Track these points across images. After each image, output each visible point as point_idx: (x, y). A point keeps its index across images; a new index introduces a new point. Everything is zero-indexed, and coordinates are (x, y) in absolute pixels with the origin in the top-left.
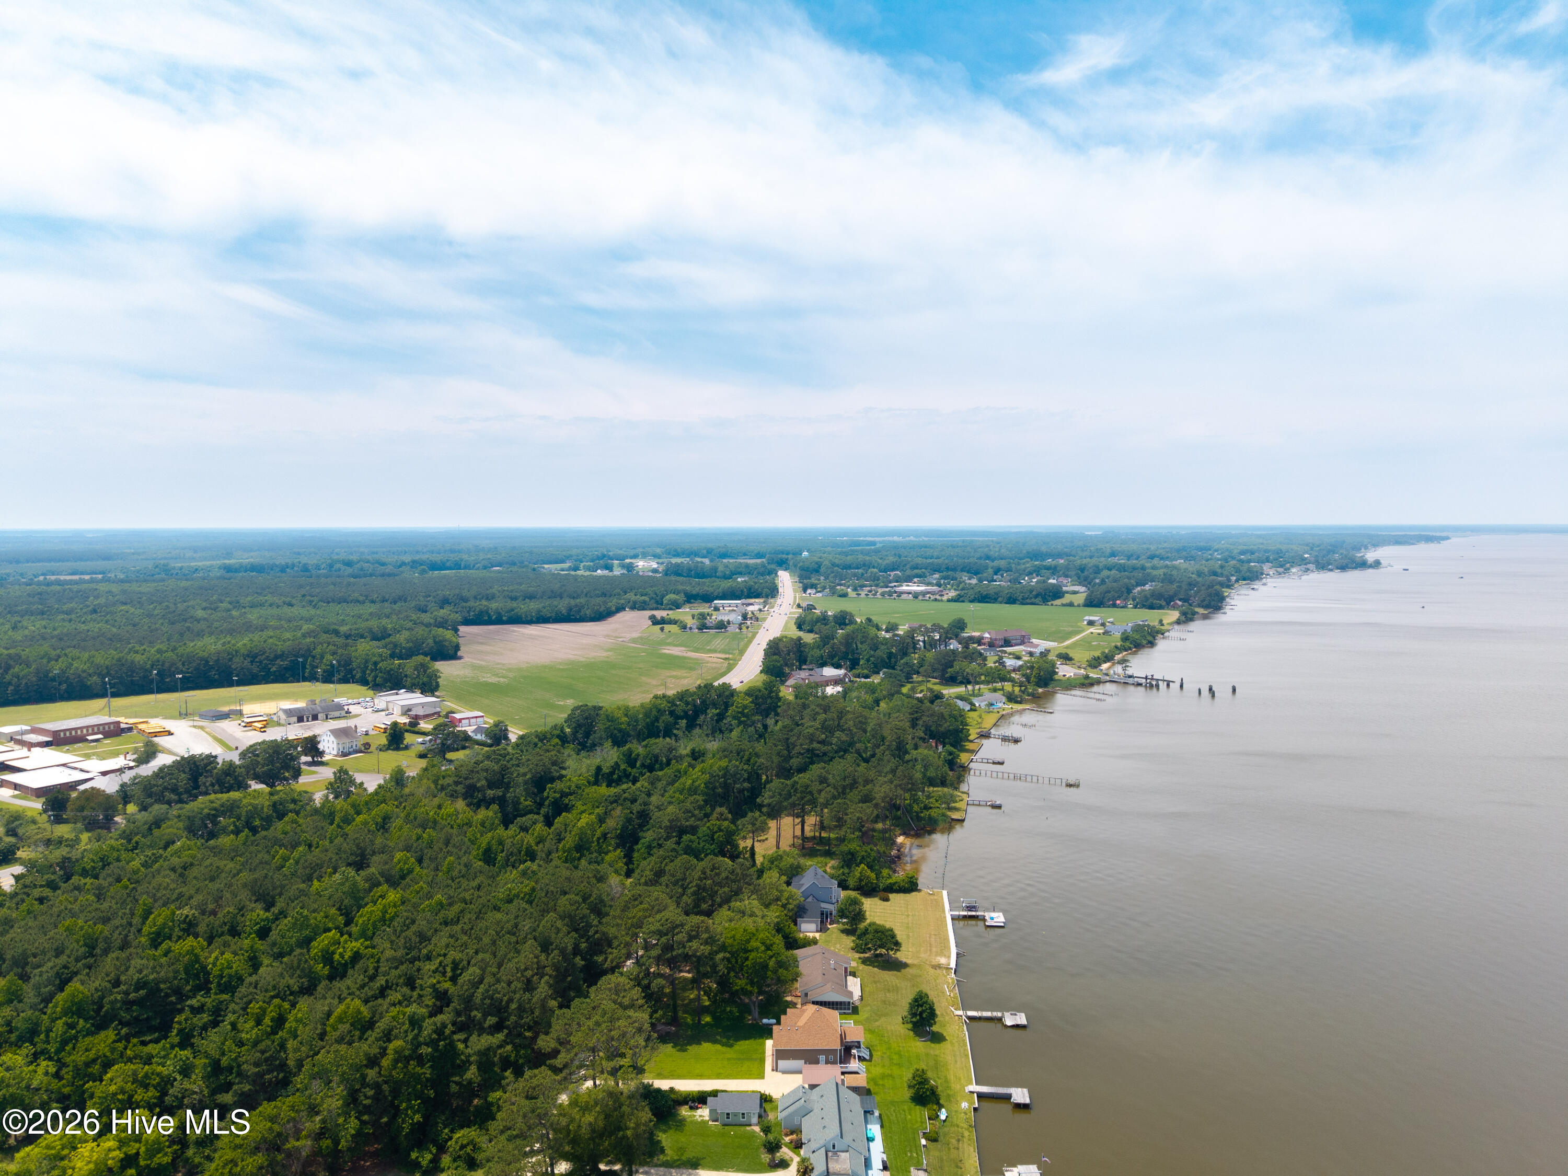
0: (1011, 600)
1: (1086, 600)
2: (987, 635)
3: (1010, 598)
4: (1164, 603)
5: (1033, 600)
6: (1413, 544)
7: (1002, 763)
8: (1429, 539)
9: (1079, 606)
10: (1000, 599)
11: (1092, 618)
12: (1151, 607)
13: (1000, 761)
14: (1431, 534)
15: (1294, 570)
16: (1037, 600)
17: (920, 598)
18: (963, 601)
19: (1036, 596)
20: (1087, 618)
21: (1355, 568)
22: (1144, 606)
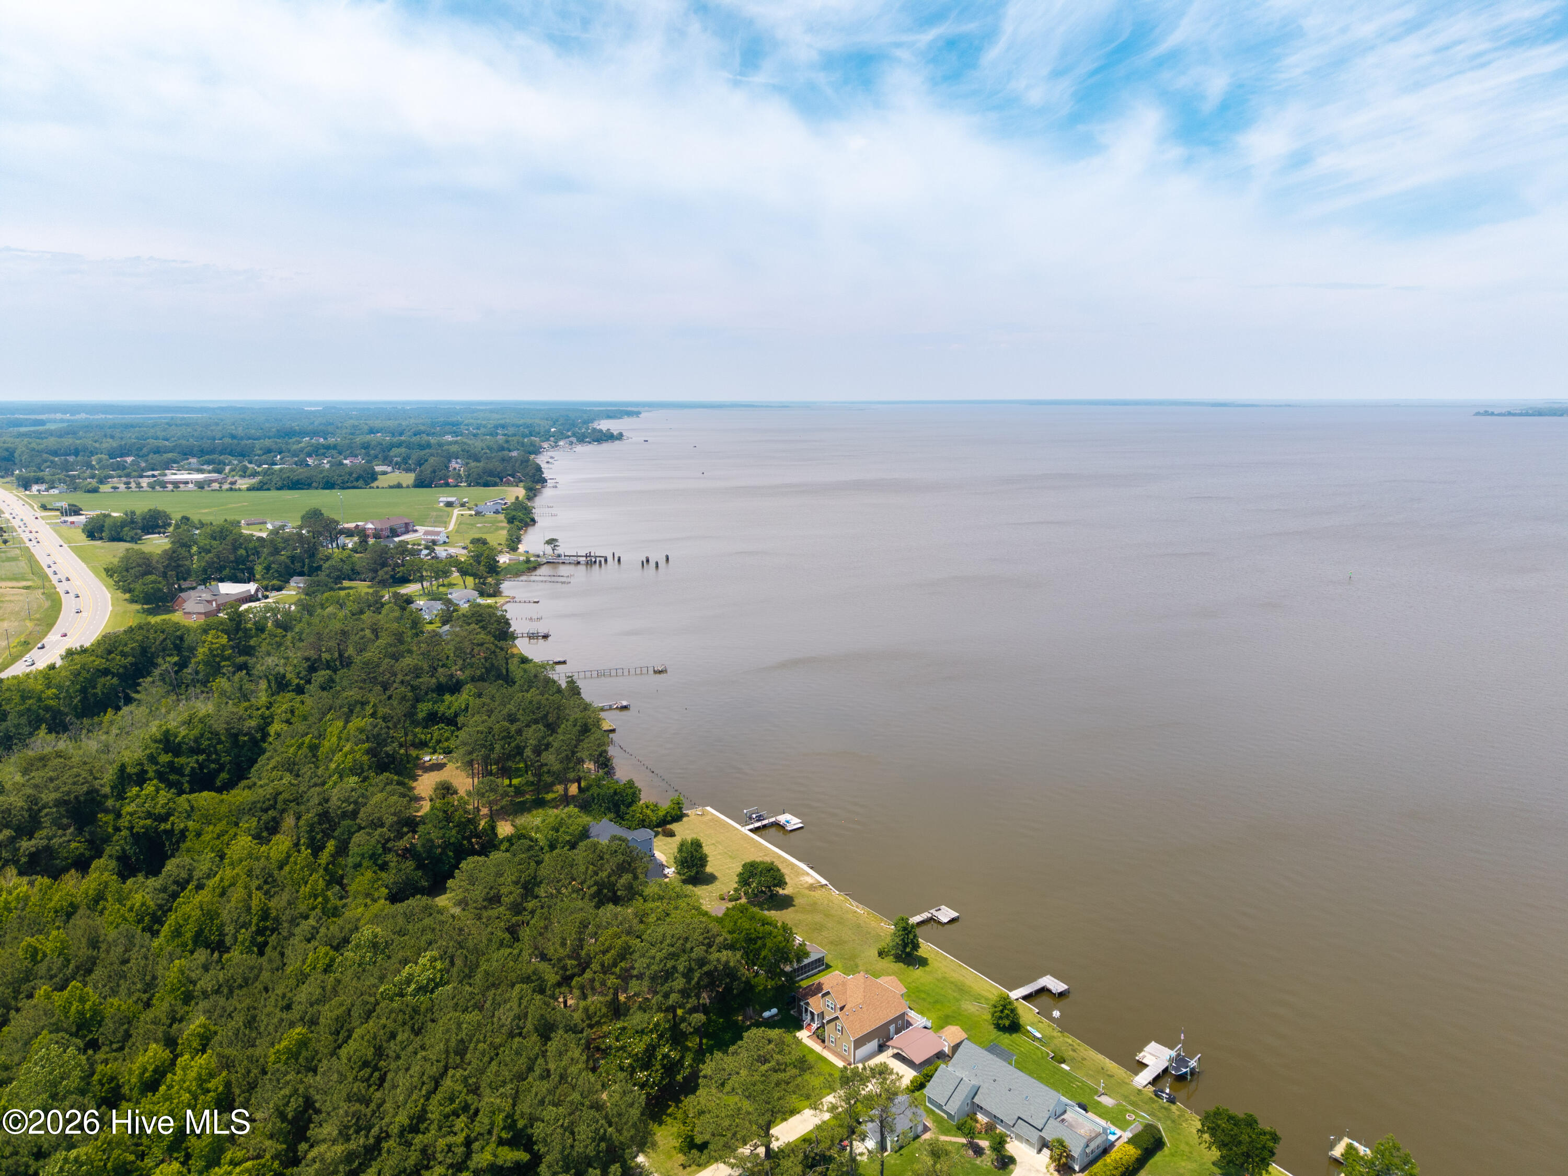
0: (329, 485)
1: (415, 480)
2: (370, 526)
3: (327, 482)
4: (498, 480)
5: (355, 484)
6: (620, 418)
7: (564, 662)
8: (630, 414)
9: (408, 487)
10: (314, 484)
11: (450, 499)
12: (486, 485)
13: (562, 659)
14: (629, 409)
15: (561, 443)
16: (360, 483)
17: (206, 488)
18: (269, 489)
19: (357, 480)
20: (444, 499)
21: (606, 440)
22: (478, 484)
